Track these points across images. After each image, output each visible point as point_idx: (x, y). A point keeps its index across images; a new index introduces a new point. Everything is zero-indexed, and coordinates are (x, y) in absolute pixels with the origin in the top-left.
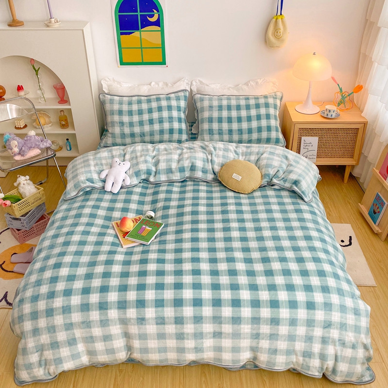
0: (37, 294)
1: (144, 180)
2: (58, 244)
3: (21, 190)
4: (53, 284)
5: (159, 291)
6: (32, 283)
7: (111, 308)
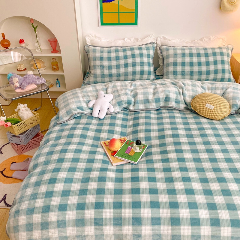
0: (33, 207)
1: (124, 108)
2: (53, 160)
3: (21, 114)
4: (48, 199)
5: (155, 210)
6: (28, 196)
7: (106, 225)
